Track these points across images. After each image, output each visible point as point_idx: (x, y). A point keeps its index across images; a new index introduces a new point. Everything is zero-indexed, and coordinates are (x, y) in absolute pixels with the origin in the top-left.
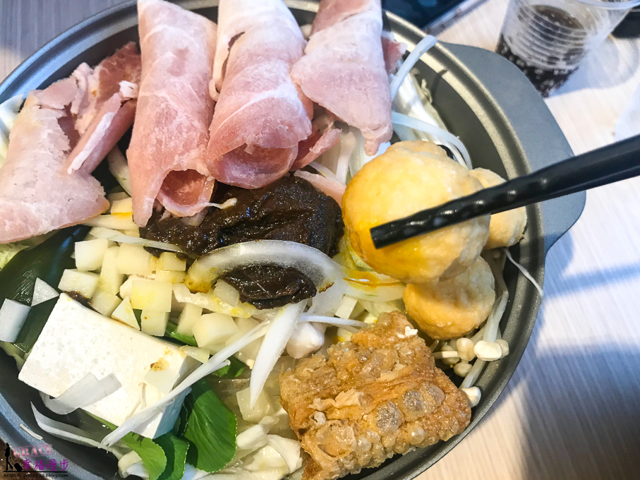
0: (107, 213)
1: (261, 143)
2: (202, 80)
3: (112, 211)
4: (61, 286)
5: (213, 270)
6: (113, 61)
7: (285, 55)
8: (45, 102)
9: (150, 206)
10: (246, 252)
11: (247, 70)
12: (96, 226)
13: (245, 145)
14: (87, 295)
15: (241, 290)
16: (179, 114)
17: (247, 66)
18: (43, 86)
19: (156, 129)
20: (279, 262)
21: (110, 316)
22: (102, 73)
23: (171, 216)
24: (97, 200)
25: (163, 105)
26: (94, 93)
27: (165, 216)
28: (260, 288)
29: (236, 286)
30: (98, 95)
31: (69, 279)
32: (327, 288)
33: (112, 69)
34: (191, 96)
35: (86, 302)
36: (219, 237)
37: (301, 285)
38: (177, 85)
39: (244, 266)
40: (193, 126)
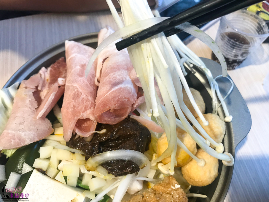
0: (53, 134)
1: (116, 108)
2: (92, 78)
3: (55, 133)
4: (34, 166)
5: (96, 163)
6: (55, 65)
7: (125, 67)
8: (28, 86)
9: (70, 134)
10: (110, 155)
11: (111, 75)
12: (49, 140)
13: (110, 110)
14: (45, 170)
15: (108, 170)
16: (82, 94)
17: (110, 73)
18: (27, 78)
19: (73, 101)
20: (124, 158)
21: (54, 178)
22: (51, 71)
23: (79, 137)
24: (49, 129)
25: (76, 90)
26: (47, 80)
27: (77, 137)
28: (116, 170)
29: (106, 168)
30: (49, 81)
31: (37, 163)
32: (144, 167)
33: (55, 69)
34: (87, 85)
35: (44, 173)
36: (99, 148)
37: (133, 167)
38: (81, 81)
39: (109, 161)
40: (88, 99)
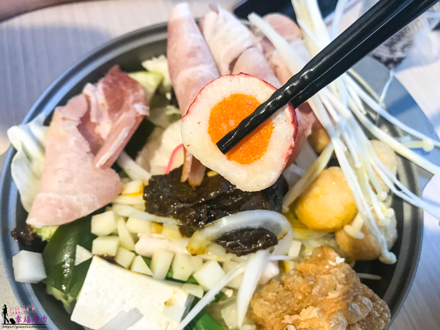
0: (120, 194)
3: (123, 193)
4: (93, 250)
5: (207, 238)
8: (67, 116)
10: (227, 223)
12: (116, 204)
15: (227, 248)
18: (63, 103)
20: (252, 225)
21: (129, 268)
22: (105, 89)
24: (115, 185)
26: (103, 105)
28: (239, 245)
29: (224, 245)
30: (107, 107)
31: (100, 246)
32: (284, 236)
33: (111, 86)
35: (112, 260)
37: (267, 238)
39: (228, 232)
